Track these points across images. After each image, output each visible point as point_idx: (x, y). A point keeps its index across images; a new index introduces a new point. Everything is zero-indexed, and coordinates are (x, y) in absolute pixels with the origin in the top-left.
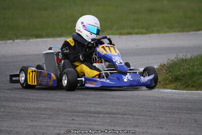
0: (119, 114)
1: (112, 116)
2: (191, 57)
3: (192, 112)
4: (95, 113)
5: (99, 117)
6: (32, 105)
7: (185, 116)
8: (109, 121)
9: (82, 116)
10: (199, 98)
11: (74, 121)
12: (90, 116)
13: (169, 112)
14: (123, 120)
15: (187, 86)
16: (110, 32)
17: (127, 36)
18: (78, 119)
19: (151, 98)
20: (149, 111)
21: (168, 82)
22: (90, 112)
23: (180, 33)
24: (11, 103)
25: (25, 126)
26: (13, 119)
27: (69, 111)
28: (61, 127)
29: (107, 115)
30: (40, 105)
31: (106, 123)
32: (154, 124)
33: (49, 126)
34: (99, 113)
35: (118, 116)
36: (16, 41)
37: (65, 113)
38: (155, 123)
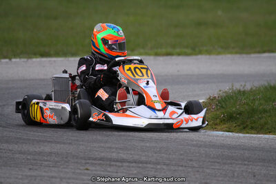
1: (140, 165)
2: (251, 89)
3: (250, 163)
4: (117, 161)
6: (32, 149)
7: (240, 168)
8: (135, 172)
9: (100, 164)
10: (260, 144)
11: (89, 172)
12: (110, 165)
13: (218, 163)
14: (155, 172)
15: (244, 128)
16: (142, 51)
17: (165, 58)
18: (94, 168)
19: (195, 143)
20: (191, 160)
21: (218, 121)
22: (111, 160)
23: (238, 56)
25: (20, 177)
26: (4, 166)
27: (81, 158)
28: (69, 178)
29: (134, 164)
30: (42, 148)
32: (196, 178)
33: (52, 177)
34: (123, 161)
35: (149, 165)
36: (13, 60)
37: (76, 161)
38: (198, 176)
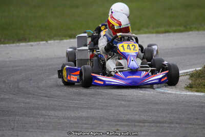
0: (165, 122)
5: (144, 126)
24: (51, 112)
31: (153, 133)
